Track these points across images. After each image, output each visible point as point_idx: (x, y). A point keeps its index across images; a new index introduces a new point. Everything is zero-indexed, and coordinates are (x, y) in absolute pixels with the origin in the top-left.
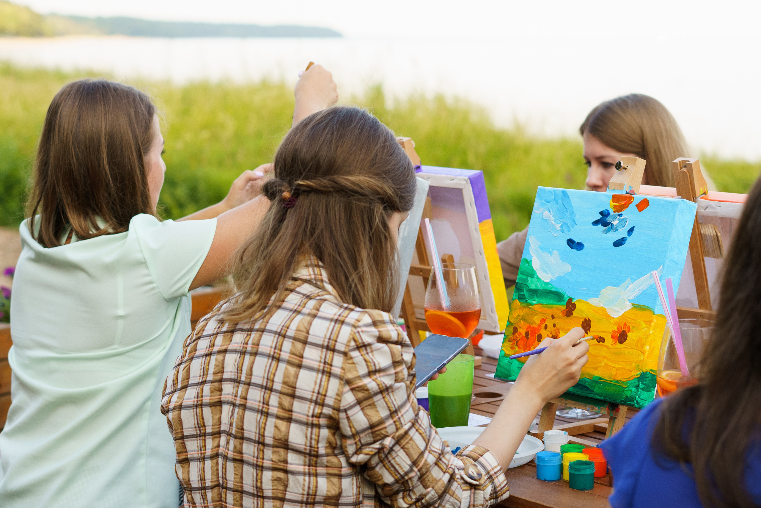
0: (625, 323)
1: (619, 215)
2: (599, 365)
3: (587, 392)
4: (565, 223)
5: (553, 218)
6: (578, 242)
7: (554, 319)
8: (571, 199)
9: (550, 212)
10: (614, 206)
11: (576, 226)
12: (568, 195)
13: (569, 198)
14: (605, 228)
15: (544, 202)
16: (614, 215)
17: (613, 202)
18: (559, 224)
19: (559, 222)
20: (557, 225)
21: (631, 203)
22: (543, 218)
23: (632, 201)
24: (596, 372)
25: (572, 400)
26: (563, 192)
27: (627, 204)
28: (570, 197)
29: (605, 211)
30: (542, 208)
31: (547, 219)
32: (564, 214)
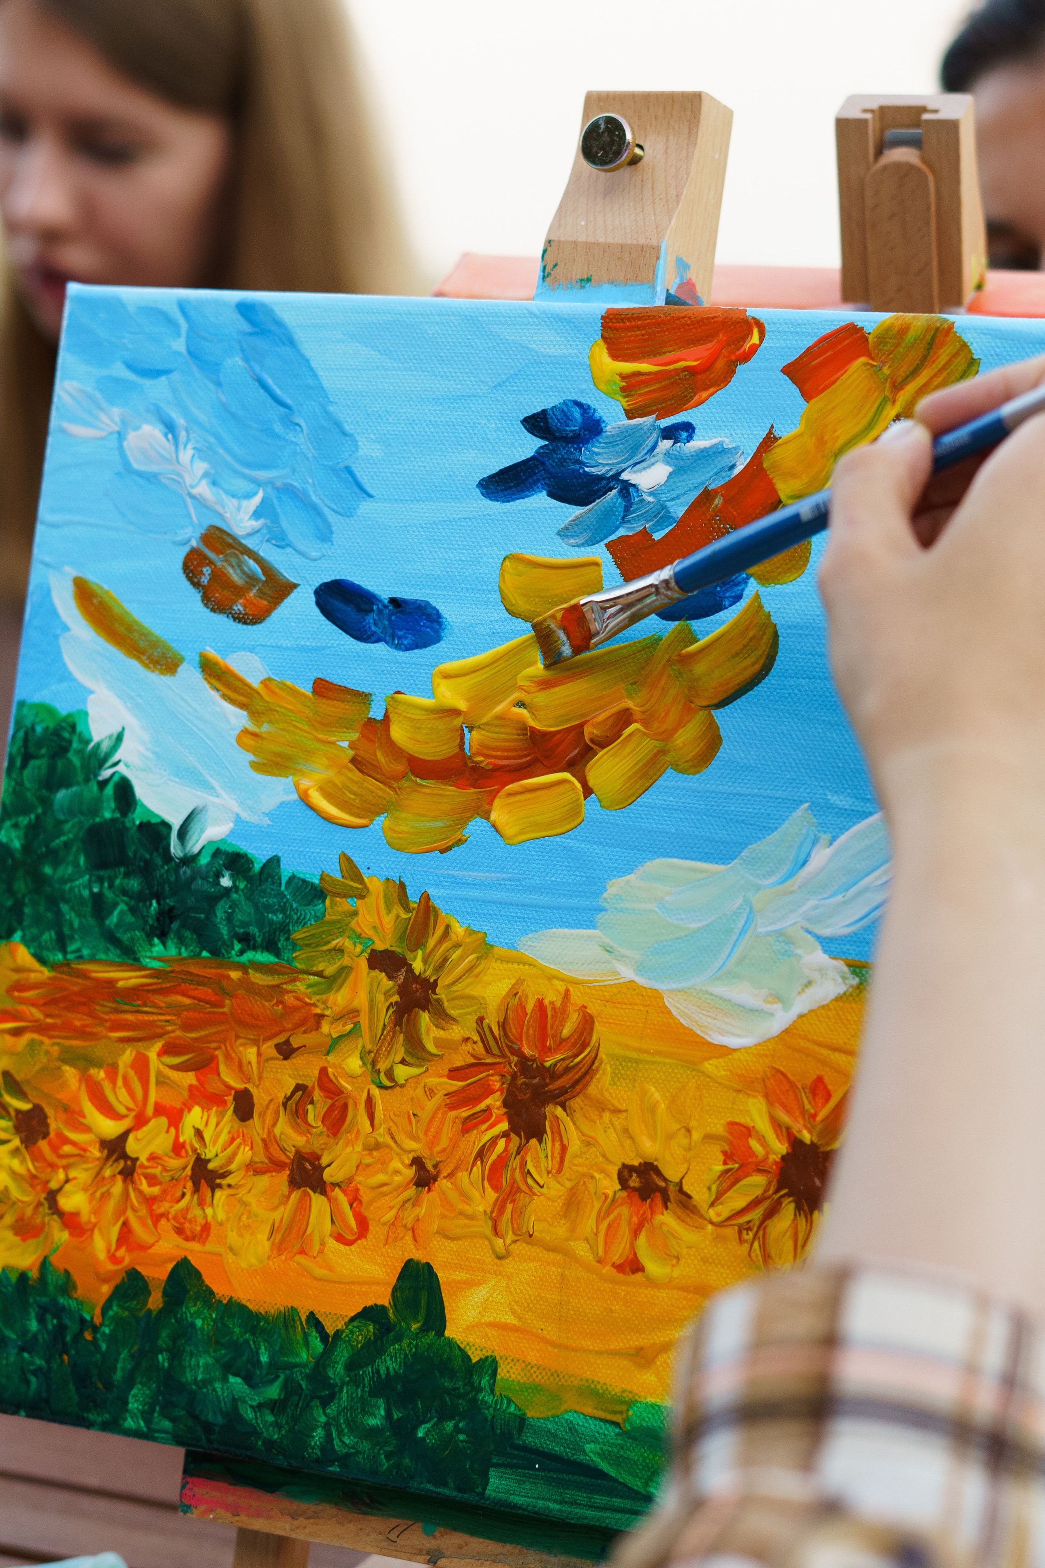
0: (820, 1080)
1: (669, 433)
2: (660, 1338)
3: (600, 1499)
4: (289, 491)
5: (201, 467)
6: (393, 601)
7: (297, 1061)
8: (309, 349)
9: (170, 427)
10: (623, 377)
11: (365, 507)
12: (280, 324)
13: (290, 341)
14: (575, 511)
15: (120, 371)
16: (625, 434)
17: (616, 354)
18: (249, 496)
19: (242, 485)
20: (232, 503)
21: (746, 357)
22: (126, 465)
23: (754, 349)
24: (649, 1378)
25: (473, 1533)
26: (244, 309)
27: (721, 364)
28: (299, 335)
29: (563, 410)
30: (116, 411)
31: (154, 468)
32: (277, 436)
